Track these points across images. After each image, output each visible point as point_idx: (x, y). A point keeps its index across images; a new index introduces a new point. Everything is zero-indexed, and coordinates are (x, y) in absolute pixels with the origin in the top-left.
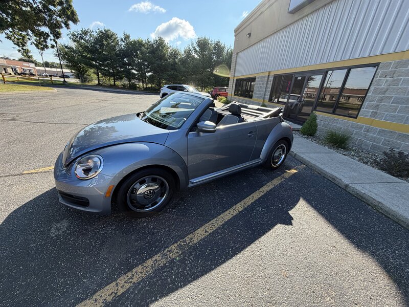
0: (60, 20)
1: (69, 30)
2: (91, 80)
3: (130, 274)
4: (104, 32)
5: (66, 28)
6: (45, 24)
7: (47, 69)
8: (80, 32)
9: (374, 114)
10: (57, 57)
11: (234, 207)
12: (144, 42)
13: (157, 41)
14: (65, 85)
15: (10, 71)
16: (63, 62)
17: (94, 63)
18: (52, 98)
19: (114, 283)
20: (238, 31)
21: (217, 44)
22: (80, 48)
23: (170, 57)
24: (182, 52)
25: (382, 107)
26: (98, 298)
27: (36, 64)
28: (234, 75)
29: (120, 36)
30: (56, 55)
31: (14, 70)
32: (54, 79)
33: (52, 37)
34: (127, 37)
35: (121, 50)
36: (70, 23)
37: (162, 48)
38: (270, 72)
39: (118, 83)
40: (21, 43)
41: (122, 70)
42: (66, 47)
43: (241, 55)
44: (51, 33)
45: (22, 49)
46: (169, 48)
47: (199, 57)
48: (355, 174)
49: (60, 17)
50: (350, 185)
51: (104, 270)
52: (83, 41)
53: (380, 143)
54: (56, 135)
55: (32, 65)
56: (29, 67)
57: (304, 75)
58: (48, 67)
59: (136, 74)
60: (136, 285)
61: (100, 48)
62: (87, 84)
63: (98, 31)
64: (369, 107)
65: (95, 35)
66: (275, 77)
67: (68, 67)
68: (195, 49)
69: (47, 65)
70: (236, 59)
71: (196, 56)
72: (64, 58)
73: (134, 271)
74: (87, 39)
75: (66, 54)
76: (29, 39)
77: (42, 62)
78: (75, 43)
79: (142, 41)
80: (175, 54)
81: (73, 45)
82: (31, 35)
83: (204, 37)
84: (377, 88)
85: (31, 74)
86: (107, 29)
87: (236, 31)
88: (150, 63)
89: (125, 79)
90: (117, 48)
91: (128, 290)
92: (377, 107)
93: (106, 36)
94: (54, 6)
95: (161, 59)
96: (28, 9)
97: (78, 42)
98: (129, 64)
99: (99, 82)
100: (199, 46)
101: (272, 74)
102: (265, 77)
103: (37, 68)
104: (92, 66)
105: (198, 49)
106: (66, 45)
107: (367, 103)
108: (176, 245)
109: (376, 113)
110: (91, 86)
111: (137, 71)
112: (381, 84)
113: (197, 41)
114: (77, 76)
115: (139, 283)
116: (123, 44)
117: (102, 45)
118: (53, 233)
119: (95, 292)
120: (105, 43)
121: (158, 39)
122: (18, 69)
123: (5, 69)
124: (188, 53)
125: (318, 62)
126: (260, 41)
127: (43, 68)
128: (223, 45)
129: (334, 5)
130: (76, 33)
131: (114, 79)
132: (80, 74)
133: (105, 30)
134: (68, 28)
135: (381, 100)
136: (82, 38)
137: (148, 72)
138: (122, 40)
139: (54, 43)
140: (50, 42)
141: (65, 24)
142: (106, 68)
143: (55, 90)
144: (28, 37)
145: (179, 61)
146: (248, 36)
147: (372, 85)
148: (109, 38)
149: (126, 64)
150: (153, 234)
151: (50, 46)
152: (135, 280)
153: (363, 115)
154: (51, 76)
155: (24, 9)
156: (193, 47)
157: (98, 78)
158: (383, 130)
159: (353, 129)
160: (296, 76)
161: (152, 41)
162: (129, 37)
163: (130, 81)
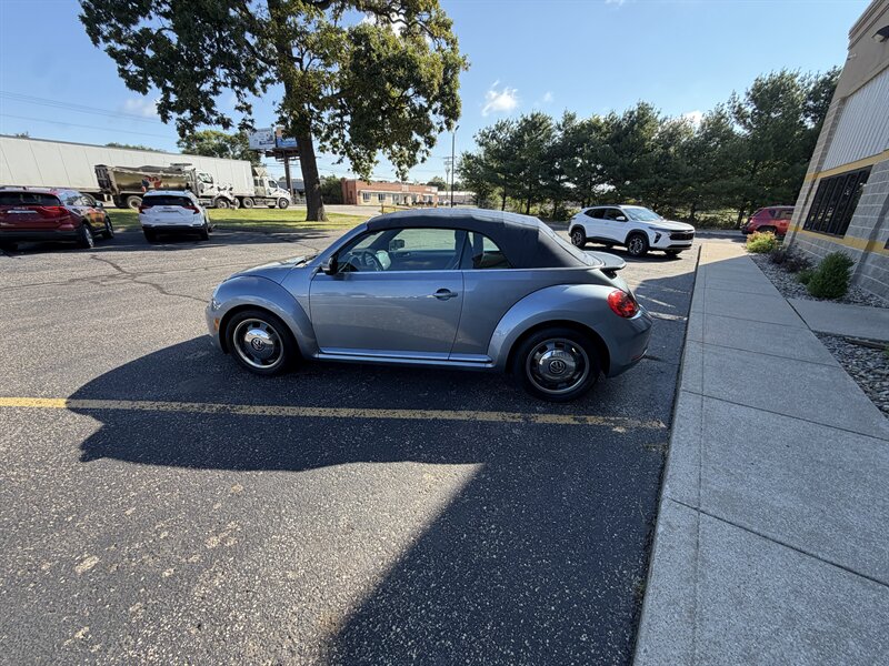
4: (530, 119)
7: (455, 193)
8: (494, 128)
11: (341, 409)
12: (602, 121)
13: (632, 113)
15: (409, 200)
17: (503, 176)
22: (487, 155)
24: (696, 125)
28: (819, 168)
29: (556, 119)
31: (414, 198)
34: (569, 120)
35: (553, 147)
37: (641, 126)
39: (535, 210)
41: (546, 184)
43: (853, 103)
46: (659, 123)
52: (494, 142)
56: (430, 192)
59: (573, 190)
63: (520, 120)
65: (515, 127)
68: (739, 112)
71: (739, 129)
73: (172, 403)
74: (501, 137)
78: (482, 148)
79: (598, 121)
81: (478, 152)
83: (777, 73)
86: (535, 114)
88: (606, 164)
89: (549, 200)
90: (547, 144)
93: (533, 125)
97: (486, 144)
98: (562, 172)
100: (754, 99)
103: (439, 193)
105: (749, 109)
106: (469, 153)
108: (222, 406)
111: (575, 183)
113: (750, 87)
116: (559, 133)
117: (521, 144)
120: (526, 137)
121: (635, 108)
122: (417, 197)
123: (405, 198)
124: (716, 128)
127: (446, 193)
130: (486, 131)
131: (529, 203)
132: (481, 197)
133: (532, 116)
136: (494, 138)
137: (599, 183)
138: (558, 127)
148: (537, 128)
149: (555, 173)
152: (162, 408)
156: (734, 108)
157: (504, 202)
161: (620, 115)
162: (571, 118)
163: (556, 205)
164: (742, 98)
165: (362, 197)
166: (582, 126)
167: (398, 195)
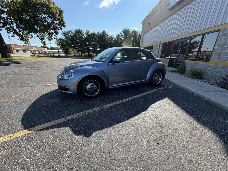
0: (59, 26)
1: (62, 31)
2: (71, 54)
3: (78, 114)
4: (77, 30)
5: (60, 30)
6: (52, 29)
7: (52, 50)
8: (67, 32)
9: (219, 58)
10: (56, 44)
11: (128, 98)
12: (96, 33)
13: (102, 32)
14: (59, 57)
15: (37, 52)
16: (59, 47)
17: (72, 45)
18: (54, 62)
19: (72, 115)
20: (143, 23)
21: (133, 31)
22: (67, 39)
23: (109, 40)
24: (115, 37)
25: (223, 53)
26: (66, 118)
27: (48, 48)
28: (142, 46)
29: (85, 32)
30: (56, 43)
31: (38, 51)
32: (54, 54)
33: (54, 34)
34: (88, 32)
35: (85, 39)
36: (62, 27)
37: (105, 35)
38: (160, 42)
39: (83, 55)
40: (42, 39)
41: (85, 48)
42: (61, 39)
43: (146, 35)
44: (54, 33)
45: (43, 41)
46: (108, 35)
47: (124, 38)
48: (201, 88)
49: (59, 25)
50: (195, 92)
51: (69, 112)
52: (68, 36)
53: (223, 74)
54: (54, 74)
55: (46, 49)
56: (45, 50)
57: (179, 41)
58: (52, 49)
59: (92, 50)
60: (80, 117)
61: (75, 38)
62: (69, 56)
63: (75, 30)
64: (216, 54)
65: (73, 32)
66: (164, 44)
67: (61, 48)
68: (122, 35)
69: (52, 48)
70: (143, 37)
71: (122, 38)
72: (59, 44)
73: (80, 113)
74: (70, 34)
75: (60, 43)
76: (46, 36)
77: (50, 48)
78: (65, 37)
80: (111, 38)
81: (63, 38)
82: (47, 34)
83: (126, 28)
84: (220, 43)
85: (45, 53)
86: (79, 29)
87: (142, 23)
88: (99, 44)
89: (87, 52)
90: (83, 37)
91: (77, 117)
92: (220, 54)
93: (78, 32)
94: (56, 21)
95: (104, 41)
96: (46, 23)
97: (66, 36)
98: (89, 45)
99: (74, 54)
100: (124, 33)
101: (162, 43)
102: (158, 45)
103: (48, 50)
104: (71, 47)
105: (123, 35)
106: (61, 38)
107: (215, 52)
108: (98, 108)
109: (220, 57)
110: (71, 56)
111: (92, 48)
112: (222, 40)
113: (123, 30)
114: (65, 53)
115: (81, 116)
116: (86, 35)
117: (76, 37)
118: (52, 102)
119: (65, 117)
120: (78, 35)
121: (103, 31)
122: (40, 51)
123: (35, 51)
124: (118, 37)
125: (186, 34)
126: (155, 27)
127: (50, 50)
128: (137, 31)
129: (194, 3)
130: (65, 32)
131: (81, 53)
132: (66, 51)
133: (78, 30)
134: (61, 30)
135: (222, 50)
136: (67, 34)
137: (98, 48)
138: (85, 33)
139: (55, 37)
140: (53, 37)
141: (60, 28)
142: (78, 48)
143: (55, 59)
144: (45, 35)
145: (113, 41)
146: (149, 24)
147: (217, 42)
148: (80, 33)
149: (87, 45)
150: (89, 104)
151: (54, 38)
152: (80, 115)
153: (212, 59)
154: (53, 53)
155: (44, 23)
156: (121, 34)
157: (74, 52)
158: (225, 67)
159: (208, 68)
160: (175, 42)
161: (100, 32)
162: (89, 32)
163: (89, 53)
164: (122, 32)
165: (15, 51)
166: (91, 34)
167: (32, 50)
